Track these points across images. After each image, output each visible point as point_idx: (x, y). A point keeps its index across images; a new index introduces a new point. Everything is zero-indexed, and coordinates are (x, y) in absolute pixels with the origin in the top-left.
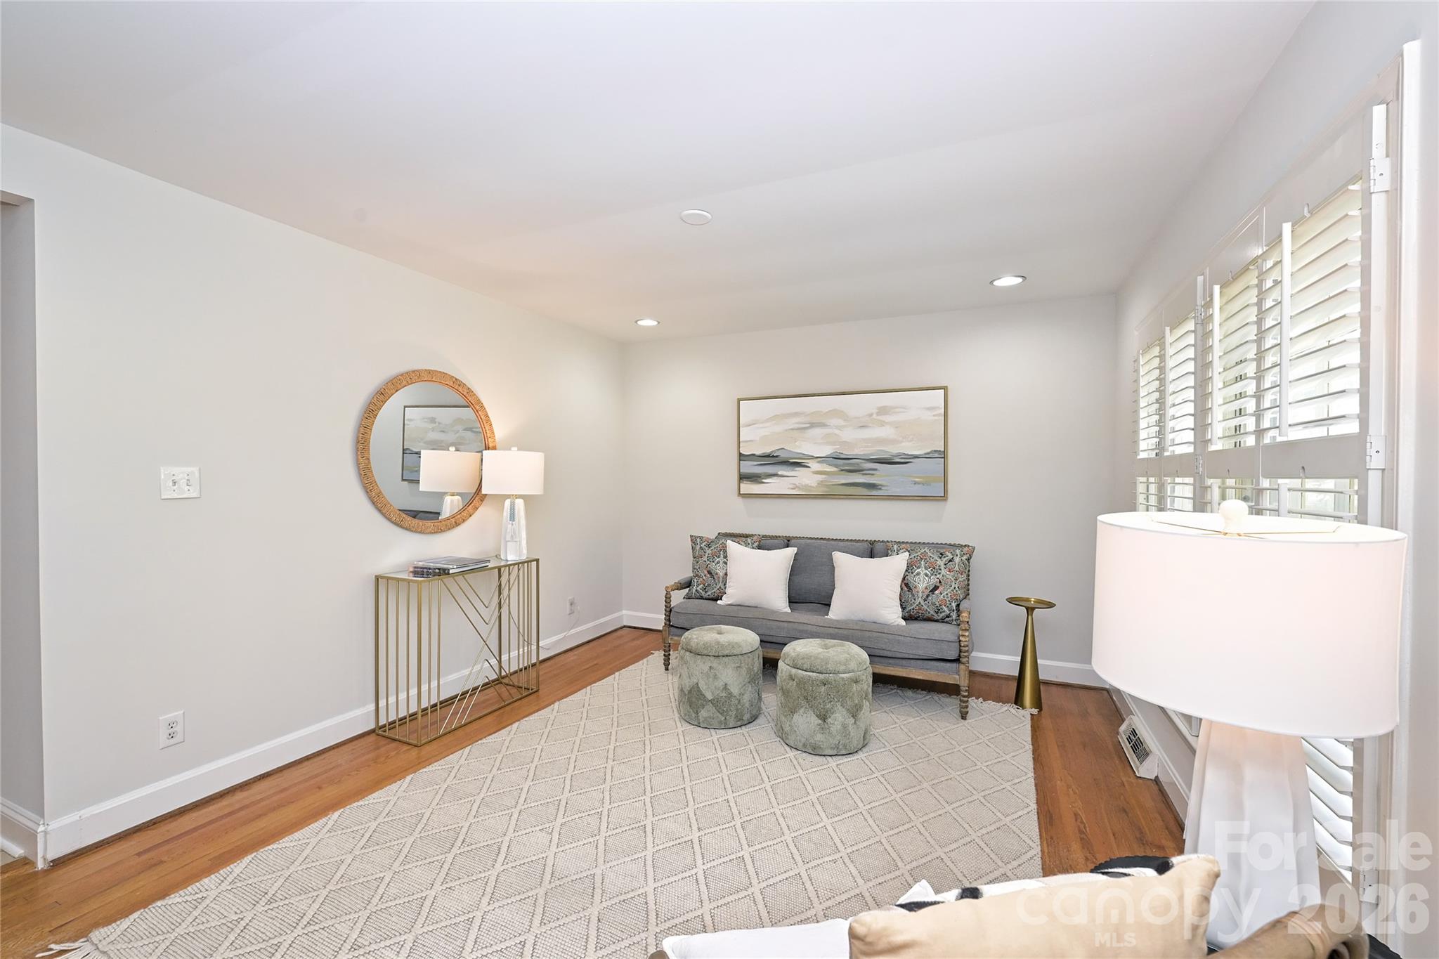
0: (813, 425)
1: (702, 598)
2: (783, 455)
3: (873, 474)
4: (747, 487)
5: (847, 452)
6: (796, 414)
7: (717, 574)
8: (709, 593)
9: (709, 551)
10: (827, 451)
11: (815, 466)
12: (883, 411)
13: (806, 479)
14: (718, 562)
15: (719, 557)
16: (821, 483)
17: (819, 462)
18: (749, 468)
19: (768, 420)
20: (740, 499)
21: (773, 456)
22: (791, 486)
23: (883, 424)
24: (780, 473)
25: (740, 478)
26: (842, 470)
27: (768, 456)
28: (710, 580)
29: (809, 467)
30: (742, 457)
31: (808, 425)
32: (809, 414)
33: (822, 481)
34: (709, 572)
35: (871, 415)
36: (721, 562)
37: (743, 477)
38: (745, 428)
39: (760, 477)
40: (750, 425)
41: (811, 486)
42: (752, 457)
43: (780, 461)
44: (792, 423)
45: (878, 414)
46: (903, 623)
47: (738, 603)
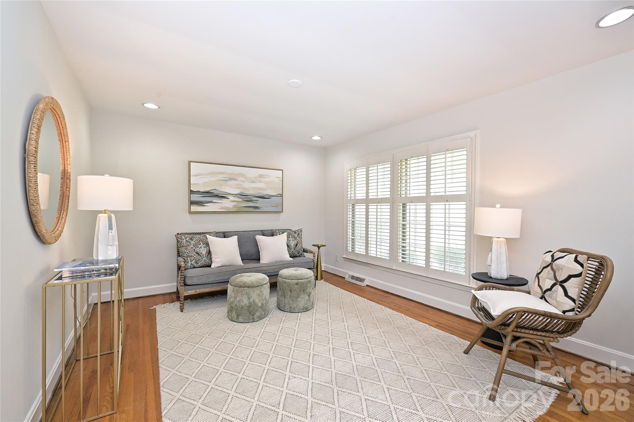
0: (231, 179)
1: (194, 267)
2: (216, 192)
3: (257, 203)
4: (194, 208)
5: (246, 193)
6: (222, 173)
7: (201, 253)
8: (199, 264)
9: (193, 242)
10: (237, 191)
11: (231, 198)
12: (261, 176)
13: (227, 204)
14: (201, 247)
15: (200, 245)
16: (234, 206)
17: (233, 196)
18: (195, 198)
19: (208, 174)
20: (188, 215)
21: (210, 193)
22: (220, 208)
23: (260, 182)
24: (214, 201)
25: (191, 203)
26: (244, 200)
27: (208, 192)
28: (199, 257)
29: (229, 199)
30: (192, 192)
31: (229, 179)
32: (229, 174)
33: (235, 205)
34: (197, 253)
35: (256, 177)
36: (202, 247)
37: (192, 203)
38: (193, 177)
39: (203, 203)
40: (197, 176)
41: (230, 208)
42: (198, 192)
43: (214, 195)
44: (221, 177)
45: (259, 177)
46: (292, 259)
47: (222, 265)
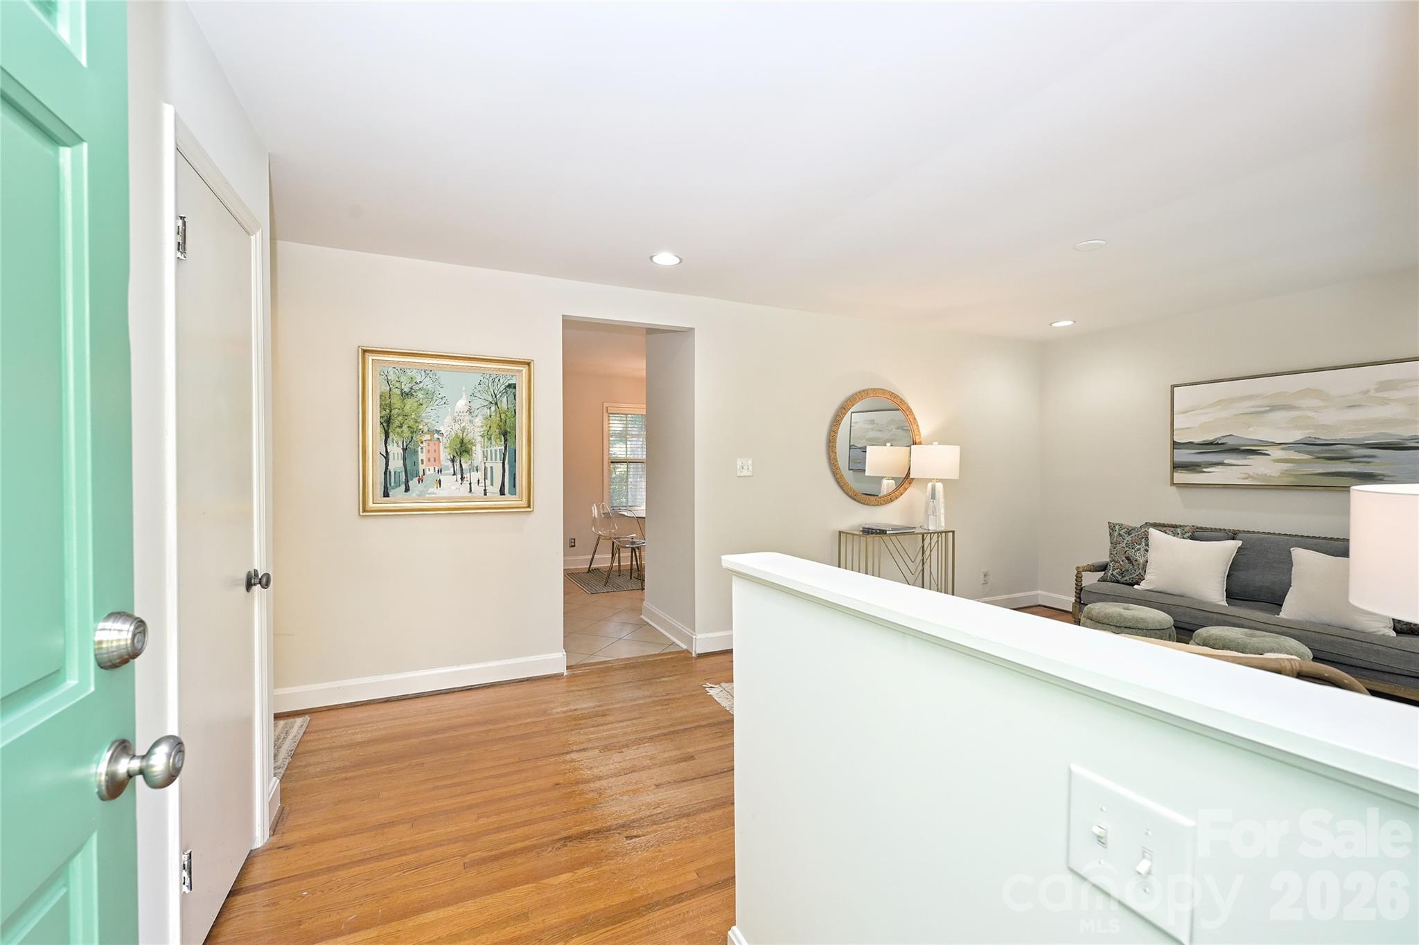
0: (1274, 408)
1: (1118, 582)
2: (1231, 442)
3: (1369, 462)
4: (1181, 477)
5: (1325, 436)
6: (1250, 397)
7: (1136, 560)
8: (1127, 578)
9: (1128, 538)
10: (1297, 435)
11: (1276, 453)
12: (1385, 386)
13: (1259, 468)
14: (1139, 550)
15: (1139, 545)
16: (1285, 473)
17: (1282, 449)
18: (1183, 456)
19: (1211, 406)
20: (1174, 488)
21: (1218, 444)
22: (1243, 476)
23: (1385, 402)
24: (1226, 462)
25: (1174, 467)
26: (1318, 458)
27: (1211, 443)
28: (1128, 566)
29: (1268, 455)
30: (1175, 445)
31: (1268, 408)
32: (1266, 397)
33: (1286, 470)
34: (1128, 558)
35: (1367, 392)
36: (1142, 549)
37: (1176, 466)
38: (1179, 416)
39: (1200, 466)
40: (1187, 412)
41: (1270, 476)
42: (1190, 445)
43: (1228, 448)
44: (1245, 406)
45: (1377, 390)
46: (1394, 634)
47: (1159, 590)
